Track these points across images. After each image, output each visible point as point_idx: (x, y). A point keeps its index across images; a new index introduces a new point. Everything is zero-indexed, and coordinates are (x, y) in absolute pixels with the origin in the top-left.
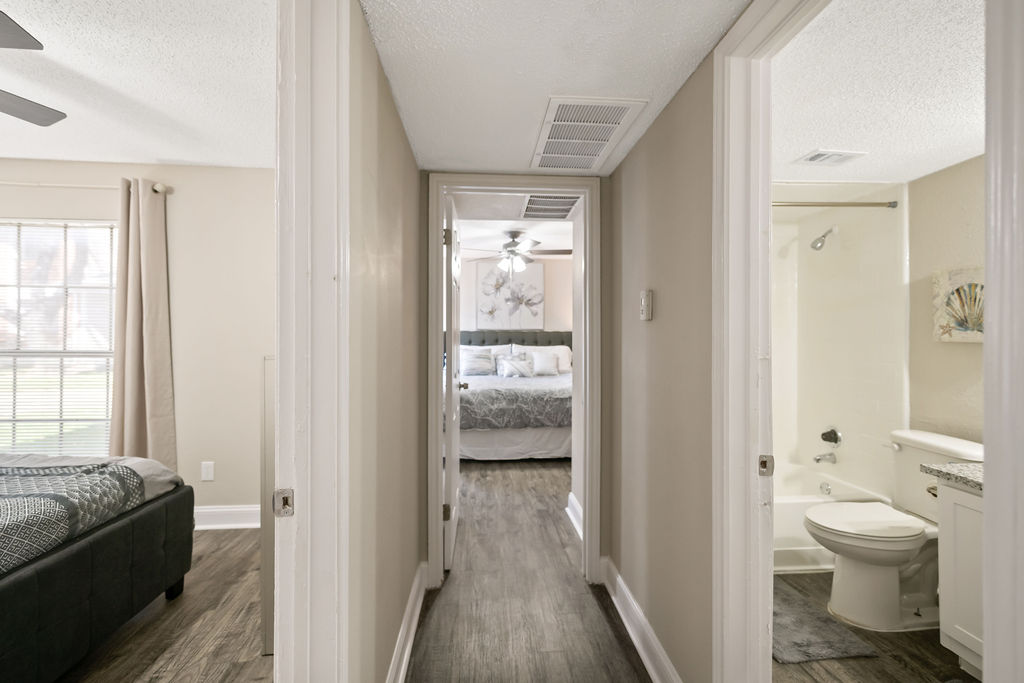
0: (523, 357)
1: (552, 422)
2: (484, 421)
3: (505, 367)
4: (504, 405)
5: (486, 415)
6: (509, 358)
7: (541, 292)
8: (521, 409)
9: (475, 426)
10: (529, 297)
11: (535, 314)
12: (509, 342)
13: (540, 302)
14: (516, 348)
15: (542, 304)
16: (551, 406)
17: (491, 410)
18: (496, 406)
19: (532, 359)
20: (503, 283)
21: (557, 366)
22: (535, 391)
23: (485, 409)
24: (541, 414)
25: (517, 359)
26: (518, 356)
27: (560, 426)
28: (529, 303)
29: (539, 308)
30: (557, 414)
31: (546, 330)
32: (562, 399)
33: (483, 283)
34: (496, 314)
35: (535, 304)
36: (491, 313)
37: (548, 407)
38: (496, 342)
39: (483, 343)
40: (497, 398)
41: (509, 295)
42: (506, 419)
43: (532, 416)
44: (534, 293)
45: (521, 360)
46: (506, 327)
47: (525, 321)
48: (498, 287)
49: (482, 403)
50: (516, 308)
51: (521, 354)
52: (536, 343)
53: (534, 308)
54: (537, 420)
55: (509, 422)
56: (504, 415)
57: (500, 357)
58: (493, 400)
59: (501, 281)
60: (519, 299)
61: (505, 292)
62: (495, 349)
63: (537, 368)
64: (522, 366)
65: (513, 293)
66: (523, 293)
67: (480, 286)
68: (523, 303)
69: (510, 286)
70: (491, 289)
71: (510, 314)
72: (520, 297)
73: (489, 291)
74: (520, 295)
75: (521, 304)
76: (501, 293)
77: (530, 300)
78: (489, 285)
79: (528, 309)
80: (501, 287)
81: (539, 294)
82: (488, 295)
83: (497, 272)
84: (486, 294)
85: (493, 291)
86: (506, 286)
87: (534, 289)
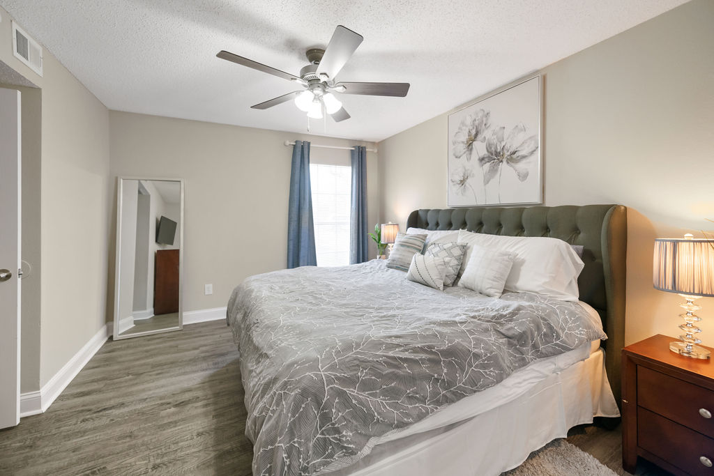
10: (512, 150)
11: (525, 177)
13: (532, 152)
15: (536, 156)
20: (476, 135)
28: (513, 158)
29: (530, 165)
31: (548, 204)
33: (454, 143)
34: (468, 182)
35: (524, 157)
36: (462, 182)
41: (484, 153)
44: (521, 137)
46: (481, 202)
48: (470, 145)
50: (493, 171)
53: (521, 166)
59: (474, 132)
60: (497, 154)
61: (480, 149)
65: (488, 148)
66: (503, 144)
67: (452, 147)
68: (505, 160)
69: (485, 137)
70: (462, 148)
71: (487, 182)
72: (498, 150)
73: (460, 152)
74: (499, 148)
75: (502, 161)
76: (474, 152)
77: (514, 153)
78: (459, 143)
79: (511, 168)
80: (474, 142)
81: (530, 138)
82: (459, 157)
83: (469, 121)
84: (457, 157)
85: (464, 150)
86: (480, 139)
87: (522, 130)
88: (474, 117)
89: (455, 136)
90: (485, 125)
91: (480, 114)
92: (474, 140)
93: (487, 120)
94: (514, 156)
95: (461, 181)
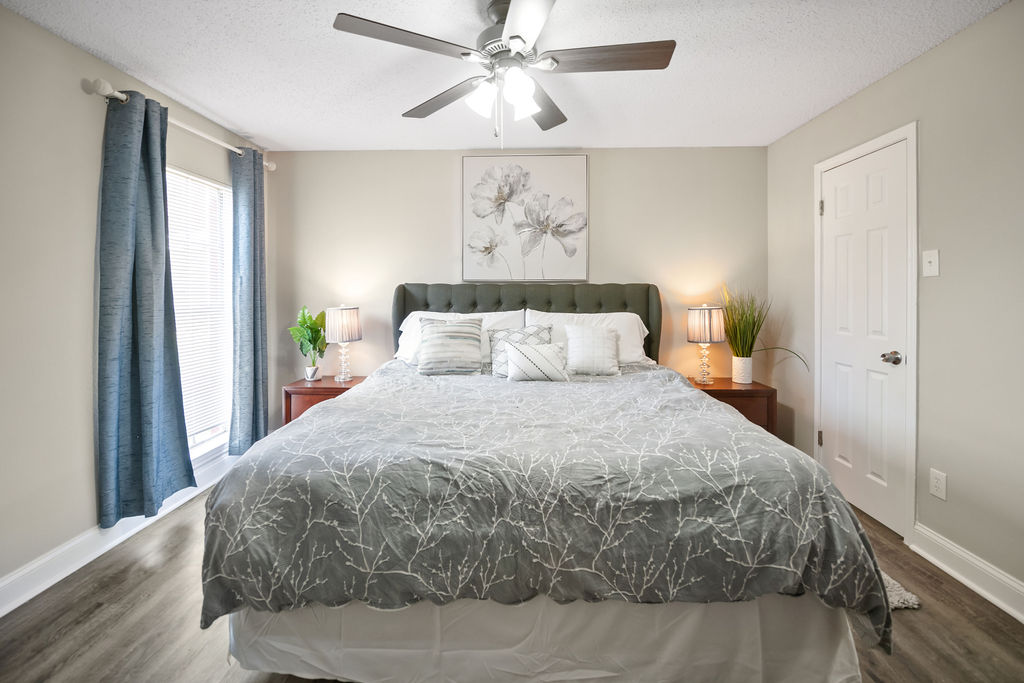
0: (547, 335)
1: (625, 586)
2: (385, 581)
3: (510, 359)
4: (456, 523)
5: (395, 562)
6: (518, 337)
7: (583, 209)
8: (514, 539)
9: (358, 595)
10: (558, 222)
11: (572, 252)
12: (523, 304)
13: (580, 229)
14: (534, 318)
15: (584, 233)
16: (619, 529)
17: (414, 541)
18: (430, 527)
19: (567, 340)
20: (511, 194)
21: (617, 355)
22: (567, 470)
23: (391, 539)
24: (584, 558)
25: (533, 340)
26: (537, 334)
27: (650, 599)
28: (559, 231)
29: (578, 241)
30: (642, 560)
31: (593, 281)
32: (656, 505)
33: (474, 197)
34: (497, 252)
35: (571, 232)
36: (488, 250)
37: (609, 534)
38: (497, 305)
39: (473, 306)
40: (435, 499)
41: (521, 218)
42: (465, 573)
43: (552, 565)
44: (568, 211)
45: (543, 342)
46: (517, 276)
47: (551, 264)
48: (501, 202)
49: (382, 516)
50: (534, 240)
51: (541, 329)
52: (572, 307)
53: (569, 241)
54: (569, 579)
55: (475, 580)
56: (456, 558)
57: (498, 335)
58: (425, 504)
59: (506, 190)
60: (540, 223)
61: (515, 211)
62: (490, 319)
63: (576, 358)
64: (544, 356)
65: (528, 212)
66: (547, 213)
67: (468, 200)
68: (549, 232)
69: (523, 201)
70: (487, 206)
71: (525, 253)
72: (542, 219)
73: (485, 211)
74: (542, 216)
75: (545, 232)
76: (507, 214)
77: (561, 226)
78: (483, 198)
79: (558, 243)
80: (507, 203)
81: (578, 214)
82: (484, 217)
83: (498, 174)
84: (478, 216)
85: (491, 210)
86: (517, 201)
87: (568, 204)
88: (506, 172)
89: (475, 187)
90: (523, 186)
91: (517, 172)
92: (506, 200)
93: (526, 181)
94: (561, 229)
95: (486, 248)
